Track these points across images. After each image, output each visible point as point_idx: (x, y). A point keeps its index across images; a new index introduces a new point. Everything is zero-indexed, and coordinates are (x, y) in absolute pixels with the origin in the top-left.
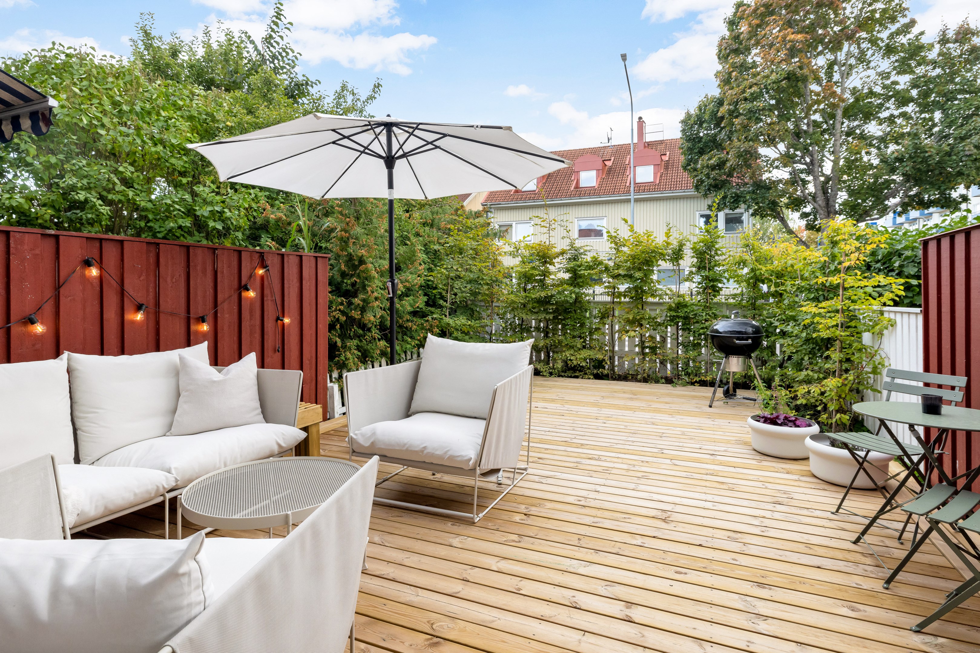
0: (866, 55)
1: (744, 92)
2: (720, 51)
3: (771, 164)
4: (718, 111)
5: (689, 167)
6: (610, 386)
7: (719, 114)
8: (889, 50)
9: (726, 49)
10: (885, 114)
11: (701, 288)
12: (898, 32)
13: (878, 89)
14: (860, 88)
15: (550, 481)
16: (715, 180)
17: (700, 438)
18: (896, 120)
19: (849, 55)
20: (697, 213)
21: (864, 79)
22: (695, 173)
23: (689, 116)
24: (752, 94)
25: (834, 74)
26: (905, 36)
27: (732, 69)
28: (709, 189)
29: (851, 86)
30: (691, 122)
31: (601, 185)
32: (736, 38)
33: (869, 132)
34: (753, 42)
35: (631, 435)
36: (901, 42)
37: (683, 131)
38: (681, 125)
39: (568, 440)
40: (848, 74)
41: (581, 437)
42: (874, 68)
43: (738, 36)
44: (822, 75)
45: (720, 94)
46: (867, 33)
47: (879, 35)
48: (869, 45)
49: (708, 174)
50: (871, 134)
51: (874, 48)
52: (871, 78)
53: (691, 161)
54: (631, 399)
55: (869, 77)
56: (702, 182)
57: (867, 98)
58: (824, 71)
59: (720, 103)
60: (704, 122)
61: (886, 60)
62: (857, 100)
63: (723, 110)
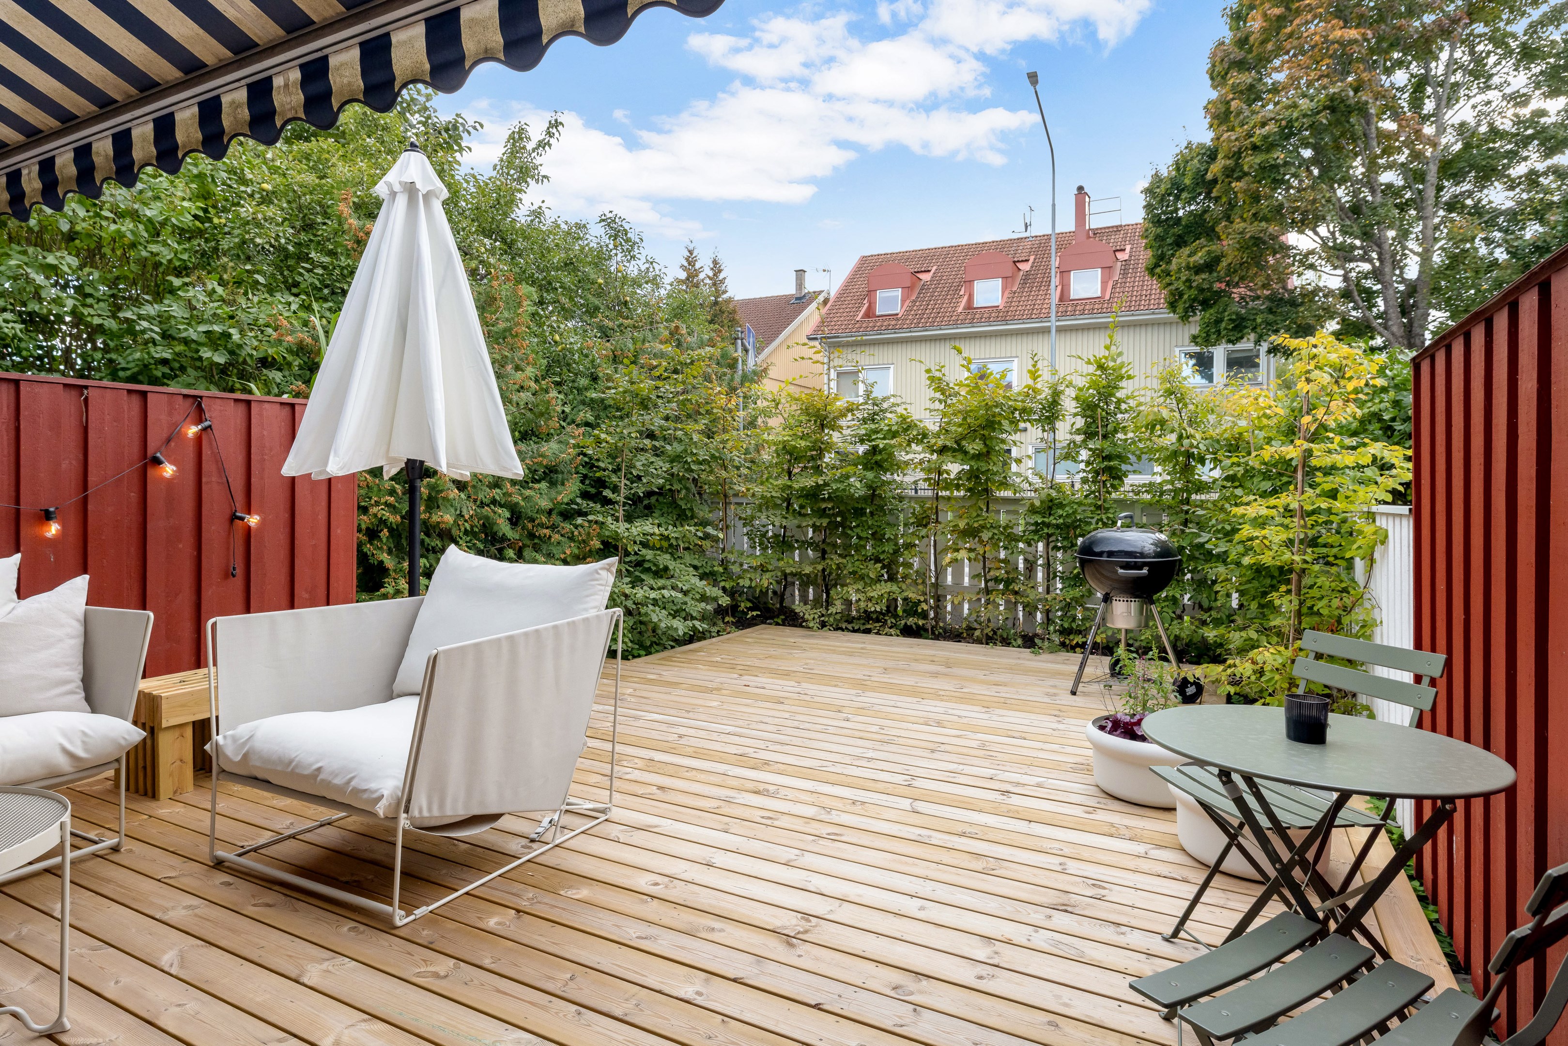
0: (1485, 65)
1: (1250, 135)
2: (1214, 66)
3: (1305, 261)
4: (1207, 170)
5: (1158, 270)
6: (916, 650)
7: (1209, 176)
8: (1528, 54)
9: (1222, 60)
10: (1519, 170)
11: (1089, 472)
12: (1543, 22)
13: (1505, 124)
14: (1473, 124)
15: (638, 838)
16: (1201, 290)
17: (1007, 757)
18: (1541, 179)
19: (1453, 65)
20: (1177, 350)
21: (1479, 108)
22: (1167, 280)
23: (1157, 179)
24: (1265, 137)
25: (1427, 101)
26: (1557, 27)
27: (1231, 96)
28: (1191, 306)
29: (1456, 120)
30: (1162, 189)
31: (1009, 303)
32: (1242, 42)
33: (1490, 202)
34: (1270, 46)
35: (878, 746)
36: (1551, 38)
37: (1149, 207)
38: (1143, 196)
39: (750, 751)
40: (1449, 99)
41: (778, 747)
42: (1498, 88)
43: (1247, 39)
44: (1404, 102)
45: (1212, 140)
46: (1486, 25)
47: (1509, 29)
48: (1490, 47)
49: (1188, 280)
50: (1494, 205)
51: (1499, 51)
52: (1494, 105)
53: (1162, 260)
54: (935, 675)
55: (1489, 103)
56: (1181, 295)
57: (1487, 141)
58: (1406, 95)
59: (1212, 155)
60: (1183, 190)
61: (1522, 73)
62: (1467, 146)
63: (1216, 169)
